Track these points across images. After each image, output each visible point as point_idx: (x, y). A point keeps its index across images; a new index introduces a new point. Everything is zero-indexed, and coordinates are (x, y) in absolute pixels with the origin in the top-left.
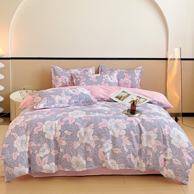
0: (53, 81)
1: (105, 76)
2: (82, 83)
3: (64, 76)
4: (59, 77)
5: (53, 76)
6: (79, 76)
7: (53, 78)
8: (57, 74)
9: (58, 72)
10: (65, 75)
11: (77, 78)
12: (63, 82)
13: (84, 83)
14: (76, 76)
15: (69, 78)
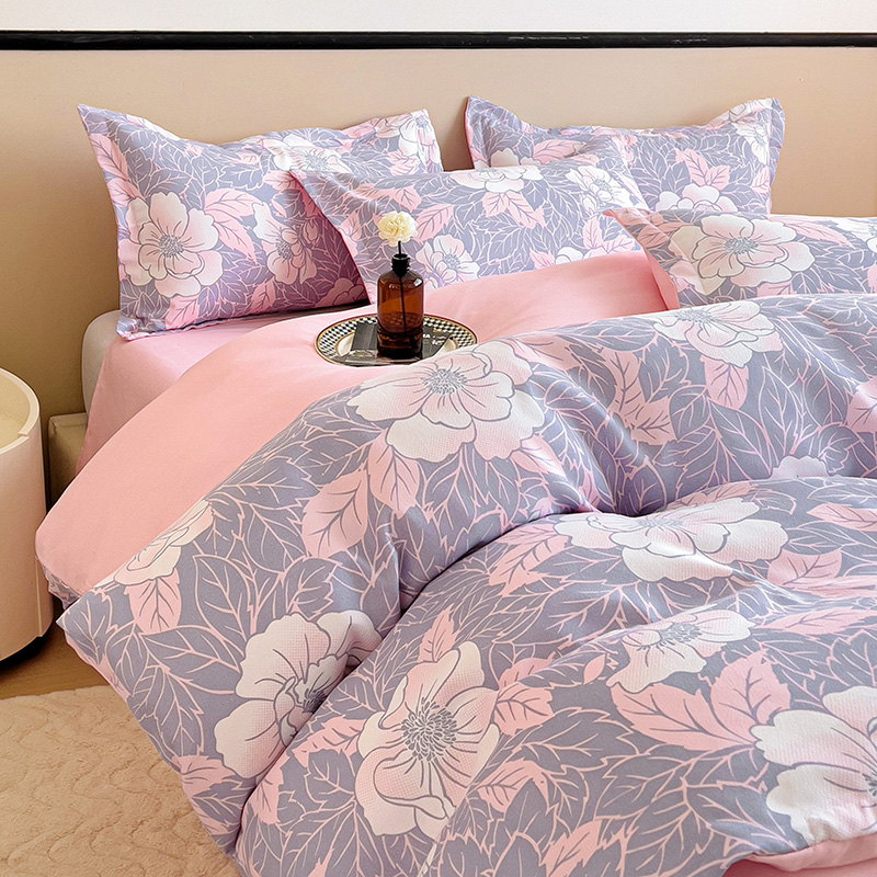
0: (126, 250)
1: (589, 181)
2: (431, 241)
3: (232, 193)
4: (191, 202)
5: (119, 199)
6: (383, 192)
7: (126, 221)
8: (162, 175)
9: (167, 162)
10: (238, 183)
11: (367, 214)
12: (232, 243)
13: (448, 244)
14: (353, 193)
15: (272, 209)
